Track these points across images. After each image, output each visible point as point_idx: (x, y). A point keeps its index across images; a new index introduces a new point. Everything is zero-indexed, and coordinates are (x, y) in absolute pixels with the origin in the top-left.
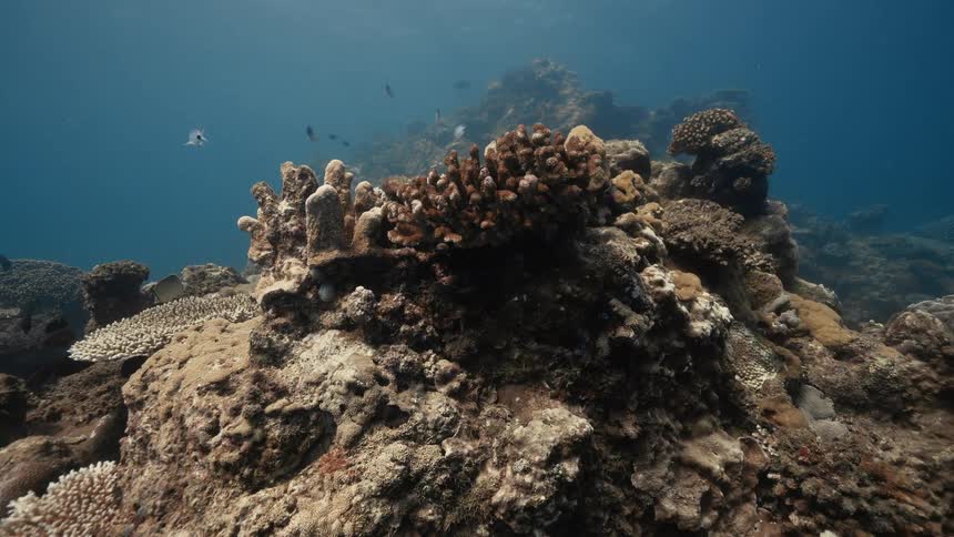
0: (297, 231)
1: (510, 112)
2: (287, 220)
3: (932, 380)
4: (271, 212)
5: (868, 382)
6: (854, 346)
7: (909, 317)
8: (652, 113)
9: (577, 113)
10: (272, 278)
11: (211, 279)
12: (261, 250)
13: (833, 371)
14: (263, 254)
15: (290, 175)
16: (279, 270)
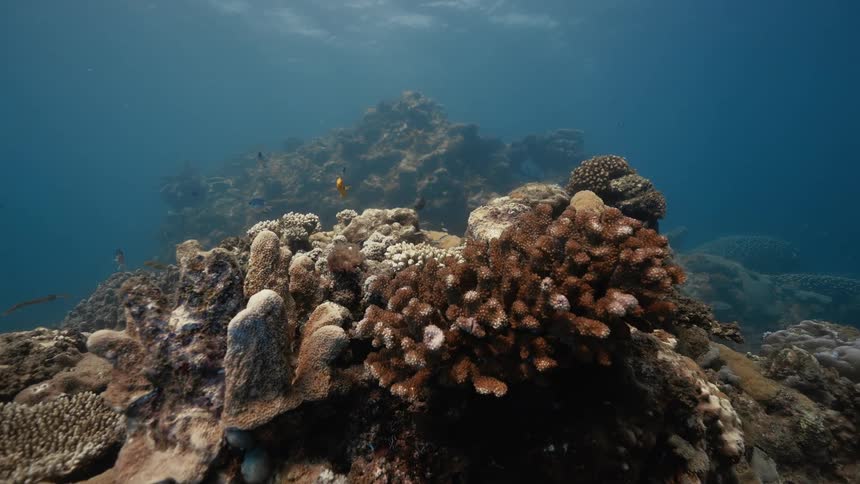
0: (203, 363)
1: (385, 136)
2: (186, 343)
3: (849, 430)
4: (157, 331)
5: (801, 438)
6: (780, 398)
7: (789, 354)
8: (508, 145)
9: (446, 142)
10: (151, 442)
11: (39, 352)
12: (131, 389)
13: (769, 428)
14: (134, 397)
15: (195, 266)
16: (166, 432)
